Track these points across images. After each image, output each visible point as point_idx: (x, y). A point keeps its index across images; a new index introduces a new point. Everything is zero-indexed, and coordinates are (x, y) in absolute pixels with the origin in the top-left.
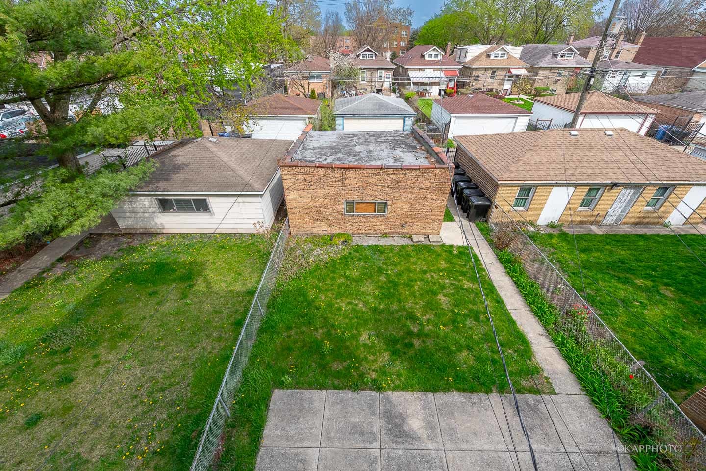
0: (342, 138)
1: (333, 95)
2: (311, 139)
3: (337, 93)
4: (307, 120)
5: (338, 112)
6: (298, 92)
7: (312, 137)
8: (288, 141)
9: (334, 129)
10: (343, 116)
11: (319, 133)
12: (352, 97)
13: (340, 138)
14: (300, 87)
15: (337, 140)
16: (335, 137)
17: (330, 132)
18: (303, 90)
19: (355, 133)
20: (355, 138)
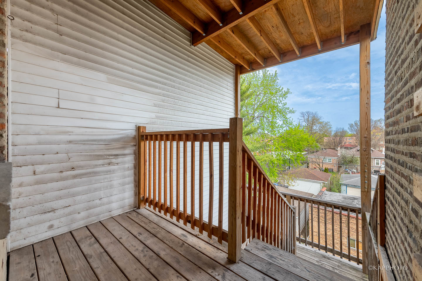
0: (346, 199)
1: (339, 171)
2: (326, 195)
3: (342, 169)
4: (322, 184)
5: (343, 182)
6: (316, 167)
7: (326, 194)
8: (311, 194)
9: (340, 192)
10: (347, 185)
11: (330, 193)
12: (354, 175)
13: (345, 198)
14: (317, 164)
15: (342, 199)
16: (341, 197)
17: (338, 194)
18: (318, 166)
19: (355, 197)
20: (356, 201)
